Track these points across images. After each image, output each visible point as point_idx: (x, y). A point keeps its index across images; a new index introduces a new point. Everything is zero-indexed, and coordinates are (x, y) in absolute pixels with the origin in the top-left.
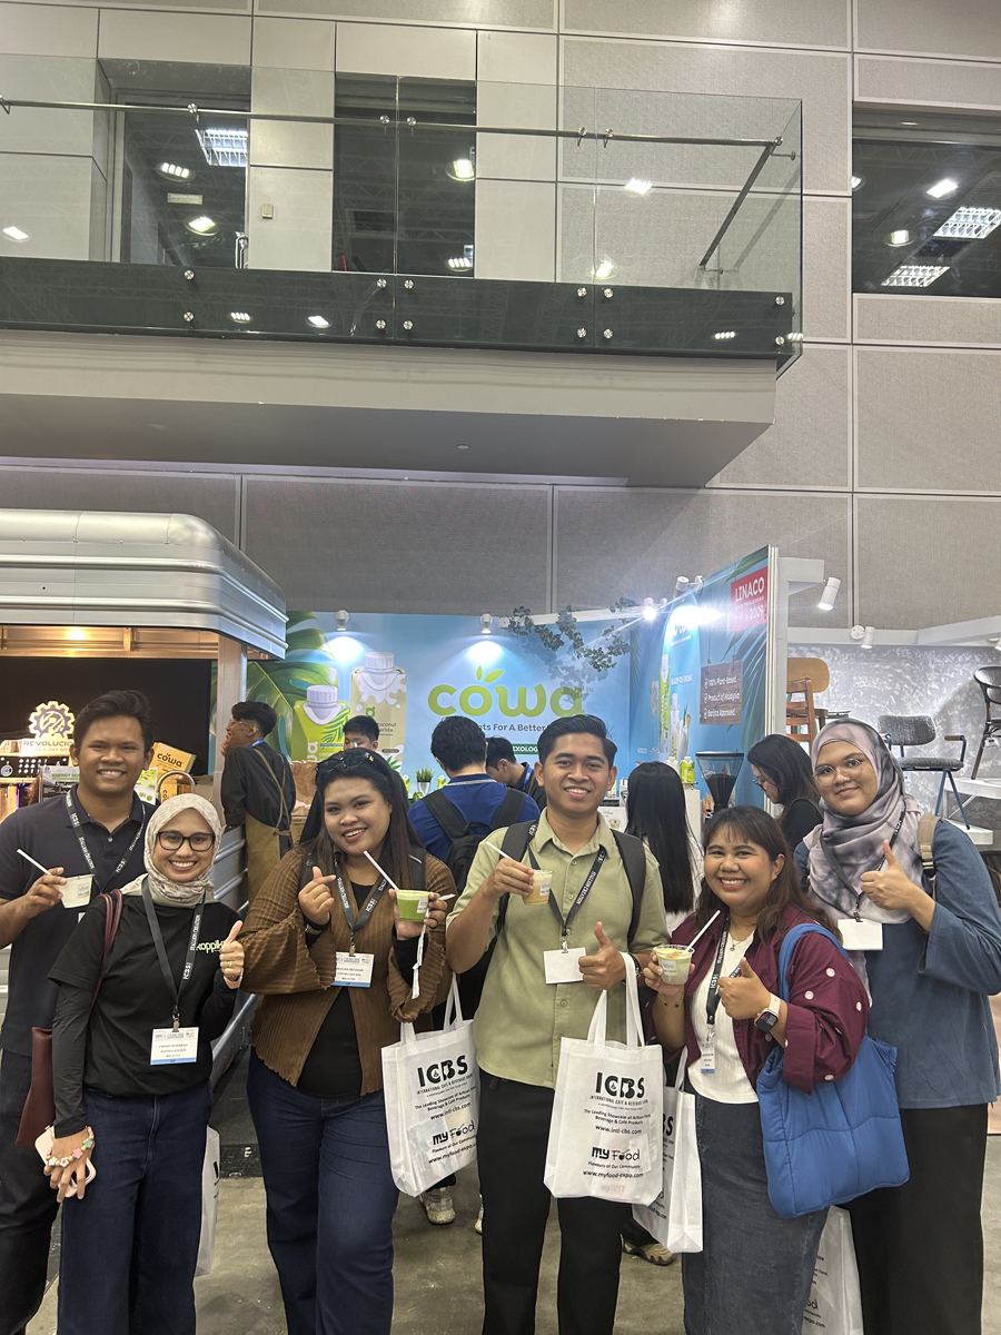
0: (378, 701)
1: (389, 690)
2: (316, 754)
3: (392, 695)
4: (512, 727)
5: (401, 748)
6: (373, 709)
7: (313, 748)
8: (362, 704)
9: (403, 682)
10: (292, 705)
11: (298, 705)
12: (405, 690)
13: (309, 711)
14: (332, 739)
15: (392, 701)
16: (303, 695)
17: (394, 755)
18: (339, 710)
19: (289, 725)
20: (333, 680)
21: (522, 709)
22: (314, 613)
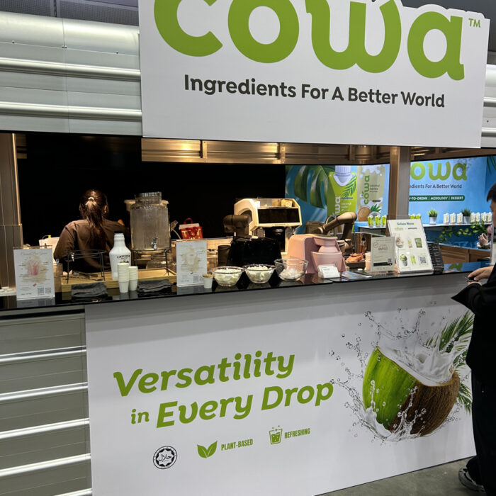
0: (371, 172)
2: (340, 204)
4: (434, 187)
5: (381, 199)
6: (368, 176)
7: (338, 200)
8: (363, 173)
10: (328, 174)
11: (331, 174)
13: (336, 178)
14: (348, 194)
15: (378, 172)
17: (378, 203)
18: (351, 177)
19: (326, 187)
21: (439, 176)
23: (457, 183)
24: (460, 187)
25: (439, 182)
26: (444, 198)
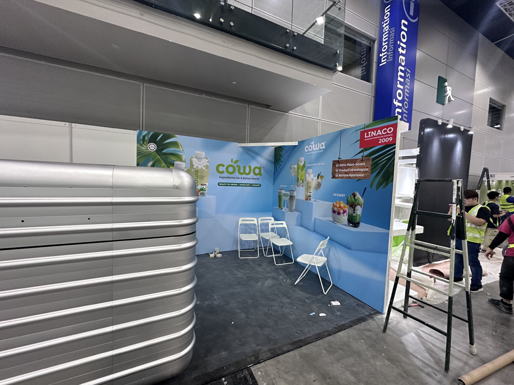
0: (200, 168)
1: (203, 165)
3: (204, 166)
5: (207, 184)
6: (198, 171)
8: (194, 169)
9: (208, 162)
12: (208, 164)
15: (204, 168)
16: (173, 165)
17: (205, 186)
20: (184, 160)
22: (177, 135)
23: (255, 177)
24: (258, 179)
25: (244, 176)
26: (248, 185)
